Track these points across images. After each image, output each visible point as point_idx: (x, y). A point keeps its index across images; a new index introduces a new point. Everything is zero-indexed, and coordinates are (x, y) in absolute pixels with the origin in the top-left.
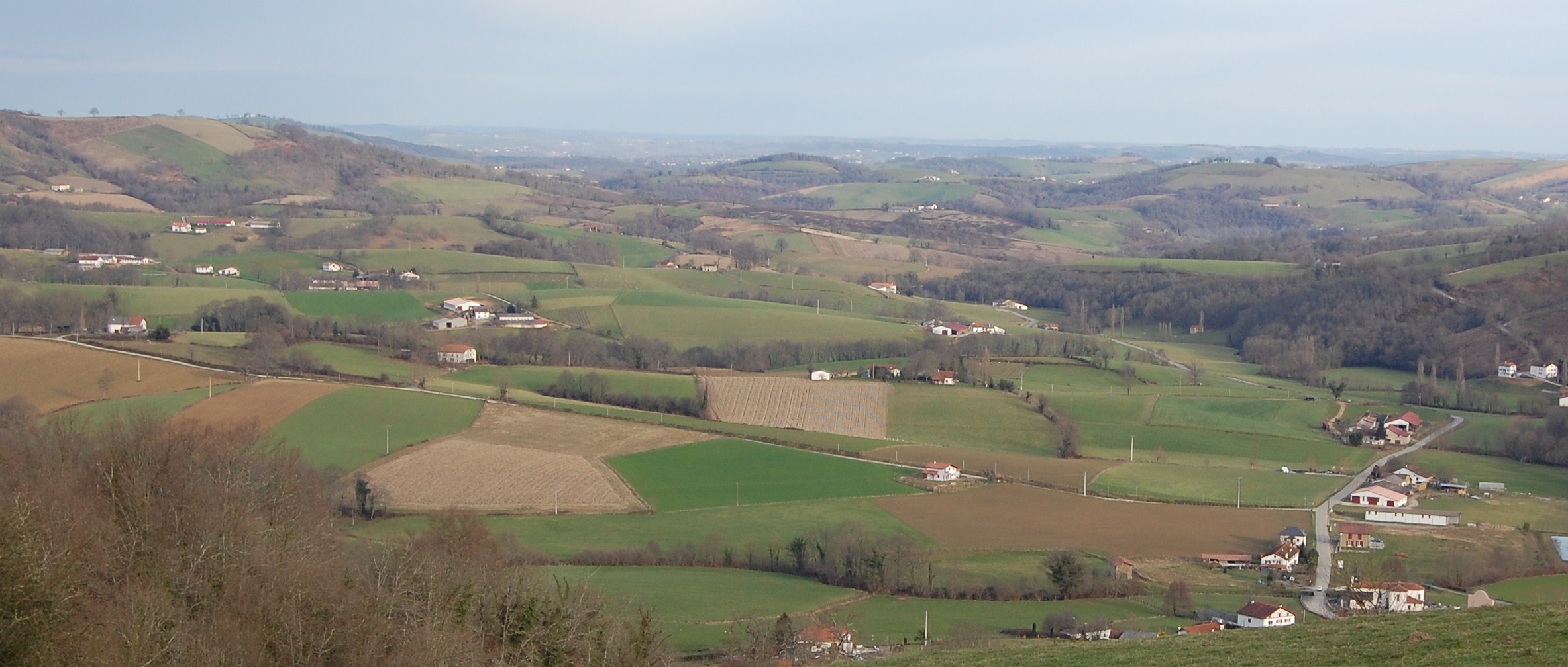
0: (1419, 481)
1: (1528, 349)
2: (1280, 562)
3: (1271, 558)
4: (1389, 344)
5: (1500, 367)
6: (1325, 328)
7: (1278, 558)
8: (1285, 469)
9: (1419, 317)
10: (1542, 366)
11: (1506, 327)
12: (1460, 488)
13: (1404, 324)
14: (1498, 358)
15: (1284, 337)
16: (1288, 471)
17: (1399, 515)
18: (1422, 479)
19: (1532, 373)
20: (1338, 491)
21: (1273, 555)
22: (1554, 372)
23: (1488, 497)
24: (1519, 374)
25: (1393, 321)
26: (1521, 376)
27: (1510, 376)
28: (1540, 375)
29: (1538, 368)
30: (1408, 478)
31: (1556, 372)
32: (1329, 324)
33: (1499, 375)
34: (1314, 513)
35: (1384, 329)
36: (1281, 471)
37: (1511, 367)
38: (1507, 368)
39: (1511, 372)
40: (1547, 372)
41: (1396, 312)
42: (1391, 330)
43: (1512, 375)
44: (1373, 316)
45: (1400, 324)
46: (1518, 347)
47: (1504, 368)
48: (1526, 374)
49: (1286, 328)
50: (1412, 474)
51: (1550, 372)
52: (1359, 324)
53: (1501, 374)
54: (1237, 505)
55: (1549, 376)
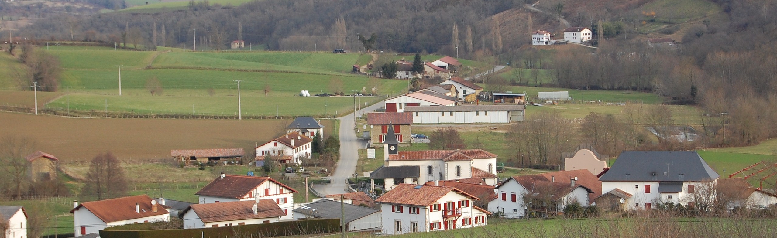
0: (467, 93)
1: (559, 21)
2: (283, 152)
3: (269, 147)
4: (421, 31)
5: (534, 36)
6: (358, 24)
7: (280, 146)
8: (305, 93)
9: (448, 7)
10: (576, 31)
11: (534, 7)
12: (517, 97)
13: (434, 13)
14: (530, 28)
15: (318, 34)
16: (309, 95)
17: (447, 114)
18: (469, 91)
19: (566, 39)
20: (369, 105)
21: (272, 143)
22: (588, 36)
23: (553, 104)
24: (553, 41)
25: (424, 11)
26: (556, 43)
27: (544, 44)
28: (574, 41)
29: (572, 33)
30: (453, 89)
31: (590, 36)
32: (362, 20)
33: (533, 44)
34: (338, 121)
35: (415, 19)
36: (301, 95)
37: (545, 35)
38: (541, 36)
39: (545, 40)
40: (582, 37)
41: (426, 4)
42: (423, 19)
43: (546, 43)
44: (404, 8)
45: (430, 13)
46: (549, 21)
47: (537, 36)
48: (561, 41)
49: (321, 28)
50: (458, 86)
51: (585, 36)
52: (391, 16)
53: (535, 43)
54: (238, 118)
55: (584, 40)
